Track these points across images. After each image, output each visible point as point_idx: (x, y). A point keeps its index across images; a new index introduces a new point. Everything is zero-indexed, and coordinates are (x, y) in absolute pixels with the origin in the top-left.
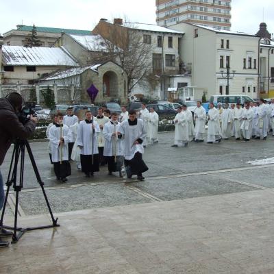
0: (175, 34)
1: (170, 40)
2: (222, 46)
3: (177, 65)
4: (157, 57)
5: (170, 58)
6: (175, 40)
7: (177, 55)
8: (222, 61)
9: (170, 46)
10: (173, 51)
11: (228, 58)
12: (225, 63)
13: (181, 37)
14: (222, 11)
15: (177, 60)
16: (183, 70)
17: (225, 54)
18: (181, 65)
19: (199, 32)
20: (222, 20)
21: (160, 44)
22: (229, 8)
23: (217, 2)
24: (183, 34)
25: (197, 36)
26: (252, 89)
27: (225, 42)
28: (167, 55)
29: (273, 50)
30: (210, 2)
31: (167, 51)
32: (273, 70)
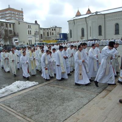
0: (12, 23)
1: (10, 25)
2: (28, 27)
3: (13, 33)
4: (6, 31)
5: (11, 31)
6: (12, 25)
7: (13, 30)
8: (29, 32)
9: (10, 27)
10: (12, 29)
11: (30, 31)
12: (30, 33)
13: (14, 24)
14: (21, 17)
15: (13, 32)
16: (15, 35)
17: (30, 30)
18: (14, 33)
19: (20, 23)
20: (21, 19)
21: (7, 26)
22: (23, 16)
25: (19, 24)
26: (38, 41)
27: (29, 26)
28: (9, 30)
29: (41, 29)
30: (17, 13)
31: (9, 29)
32: (41, 35)
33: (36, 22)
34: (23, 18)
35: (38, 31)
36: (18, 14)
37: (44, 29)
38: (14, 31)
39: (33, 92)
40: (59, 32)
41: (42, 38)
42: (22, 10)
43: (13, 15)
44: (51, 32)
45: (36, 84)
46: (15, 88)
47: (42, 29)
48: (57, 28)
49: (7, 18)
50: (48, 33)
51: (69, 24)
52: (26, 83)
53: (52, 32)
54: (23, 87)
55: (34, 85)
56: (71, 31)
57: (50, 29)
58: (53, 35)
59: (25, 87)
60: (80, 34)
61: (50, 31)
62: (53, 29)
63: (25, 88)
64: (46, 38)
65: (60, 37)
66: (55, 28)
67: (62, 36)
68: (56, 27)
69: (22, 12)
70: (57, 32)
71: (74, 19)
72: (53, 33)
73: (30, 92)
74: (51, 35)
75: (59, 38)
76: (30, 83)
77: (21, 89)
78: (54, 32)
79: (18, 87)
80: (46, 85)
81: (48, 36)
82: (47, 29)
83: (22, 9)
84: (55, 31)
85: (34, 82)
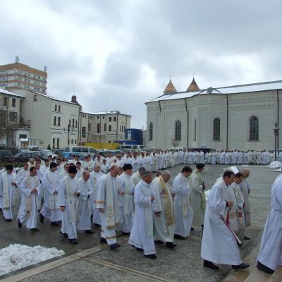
0: (18, 97)
1: (14, 101)
2: (56, 110)
3: (18, 121)
4: (3, 113)
5: (13, 114)
6: (18, 101)
7: (19, 113)
8: (55, 120)
9: (14, 105)
10: (16, 109)
11: (59, 118)
12: (57, 122)
13: (22, 99)
14: (41, 84)
15: (18, 116)
16: (23, 124)
17: (58, 115)
18: (21, 120)
19: (38, 98)
20: (41, 90)
21: (6, 103)
22: (46, 82)
23: (37, 77)
24: (24, 98)
25: (36, 100)
26: (74, 142)
27: (58, 107)
28: (11, 112)
29: (84, 115)
30: (32, 76)
31: (11, 109)
32: (84, 128)
33: (74, 98)
34: (46, 88)
35: (76, 119)
36: (34, 79)
37: (91, 116)
38: (20, 115)
39: (48, 277)
40: (125, 125)
41: (84, 136)
42: (45, 70)
43: (23, 79)
44: (105, 124)
45: (57, 255)
46: (6, 262)
47: (87, 117)
48: (120, 117)
49: (10, 85)
50: (99, 125)
51: (149, 109)
52: (34, 252)
53: (108, 124)
54: (24, 260)
55: (52, 256)
56: (151, 126)
57: (104, 116)
58: (110, 130)
59: (32, 261)
60: (172, 133)
61: (103, 122)
62: (110, 118)
63: (30, 264)
64: (94, 136)
65: (126, 137)
66: (115, 117)
67: (129, 135)
68: (118, 113)
69: (44, 74)
70: (120, 125)
71: (160, 99)
72: (110, 127)
73: (41, 277)
74: (105, 130)
75: (124, 139)
76: (44, 252)
77: (19, 266)
78: (113, 123)
79: (13, 262)
80: (82, 258)
81: (98, 132)
82: (98, 116)
83: (45, 68)
84: (116, 123)
85: (54, 249)
